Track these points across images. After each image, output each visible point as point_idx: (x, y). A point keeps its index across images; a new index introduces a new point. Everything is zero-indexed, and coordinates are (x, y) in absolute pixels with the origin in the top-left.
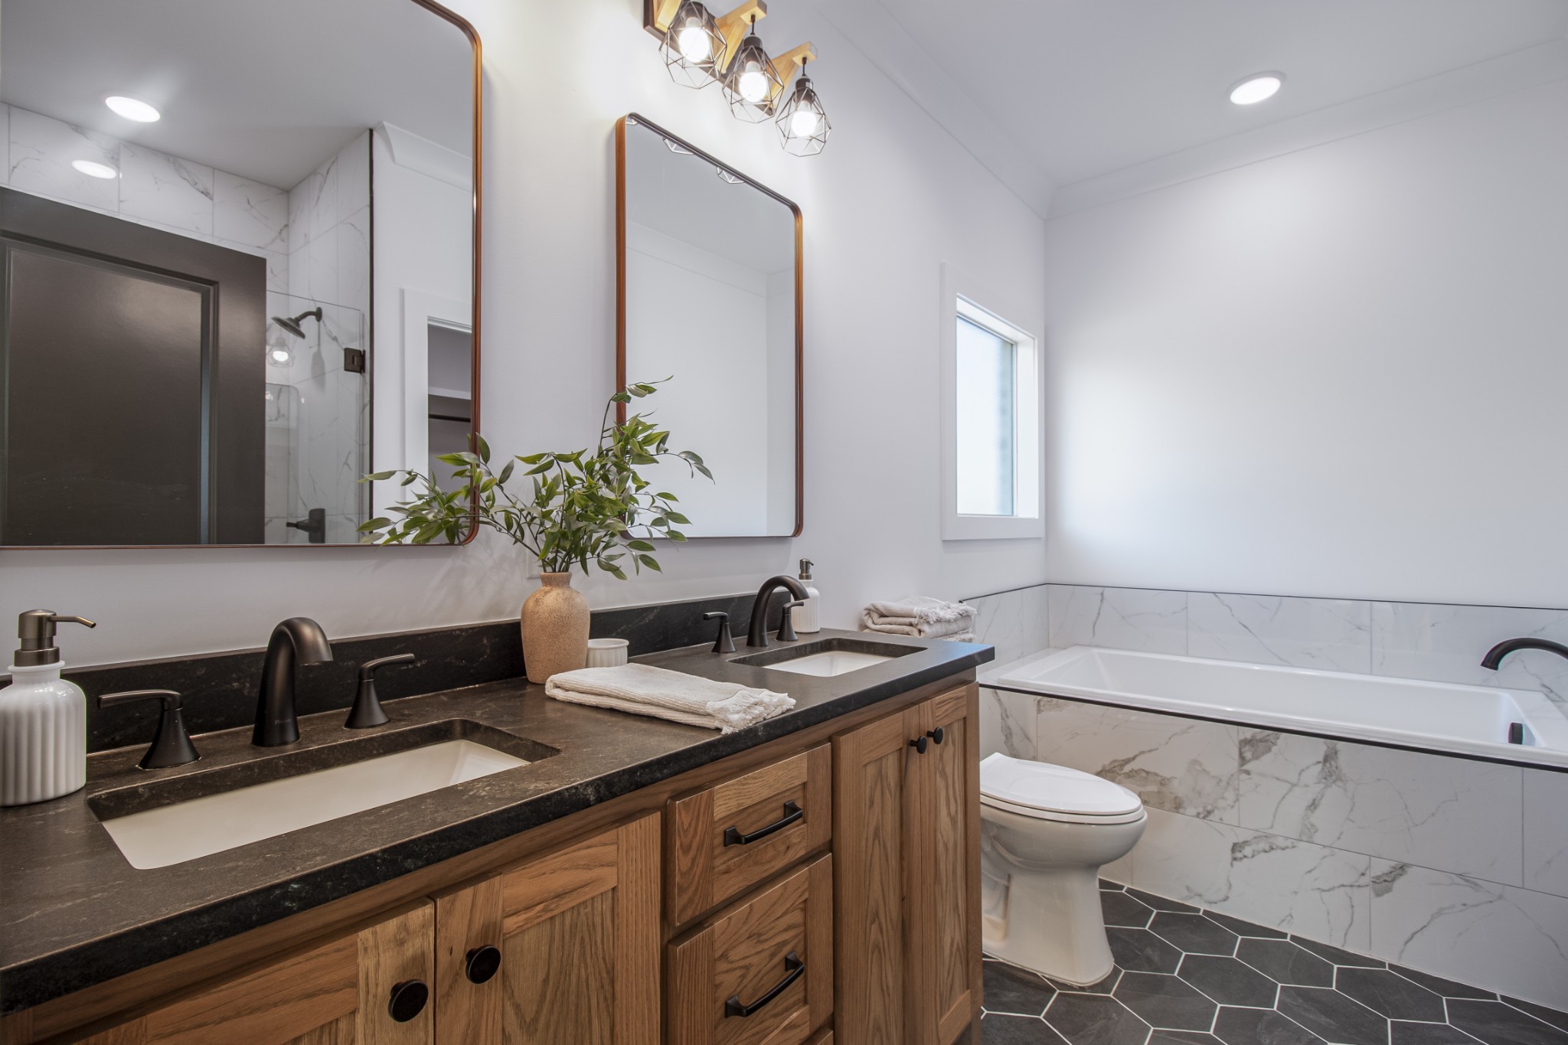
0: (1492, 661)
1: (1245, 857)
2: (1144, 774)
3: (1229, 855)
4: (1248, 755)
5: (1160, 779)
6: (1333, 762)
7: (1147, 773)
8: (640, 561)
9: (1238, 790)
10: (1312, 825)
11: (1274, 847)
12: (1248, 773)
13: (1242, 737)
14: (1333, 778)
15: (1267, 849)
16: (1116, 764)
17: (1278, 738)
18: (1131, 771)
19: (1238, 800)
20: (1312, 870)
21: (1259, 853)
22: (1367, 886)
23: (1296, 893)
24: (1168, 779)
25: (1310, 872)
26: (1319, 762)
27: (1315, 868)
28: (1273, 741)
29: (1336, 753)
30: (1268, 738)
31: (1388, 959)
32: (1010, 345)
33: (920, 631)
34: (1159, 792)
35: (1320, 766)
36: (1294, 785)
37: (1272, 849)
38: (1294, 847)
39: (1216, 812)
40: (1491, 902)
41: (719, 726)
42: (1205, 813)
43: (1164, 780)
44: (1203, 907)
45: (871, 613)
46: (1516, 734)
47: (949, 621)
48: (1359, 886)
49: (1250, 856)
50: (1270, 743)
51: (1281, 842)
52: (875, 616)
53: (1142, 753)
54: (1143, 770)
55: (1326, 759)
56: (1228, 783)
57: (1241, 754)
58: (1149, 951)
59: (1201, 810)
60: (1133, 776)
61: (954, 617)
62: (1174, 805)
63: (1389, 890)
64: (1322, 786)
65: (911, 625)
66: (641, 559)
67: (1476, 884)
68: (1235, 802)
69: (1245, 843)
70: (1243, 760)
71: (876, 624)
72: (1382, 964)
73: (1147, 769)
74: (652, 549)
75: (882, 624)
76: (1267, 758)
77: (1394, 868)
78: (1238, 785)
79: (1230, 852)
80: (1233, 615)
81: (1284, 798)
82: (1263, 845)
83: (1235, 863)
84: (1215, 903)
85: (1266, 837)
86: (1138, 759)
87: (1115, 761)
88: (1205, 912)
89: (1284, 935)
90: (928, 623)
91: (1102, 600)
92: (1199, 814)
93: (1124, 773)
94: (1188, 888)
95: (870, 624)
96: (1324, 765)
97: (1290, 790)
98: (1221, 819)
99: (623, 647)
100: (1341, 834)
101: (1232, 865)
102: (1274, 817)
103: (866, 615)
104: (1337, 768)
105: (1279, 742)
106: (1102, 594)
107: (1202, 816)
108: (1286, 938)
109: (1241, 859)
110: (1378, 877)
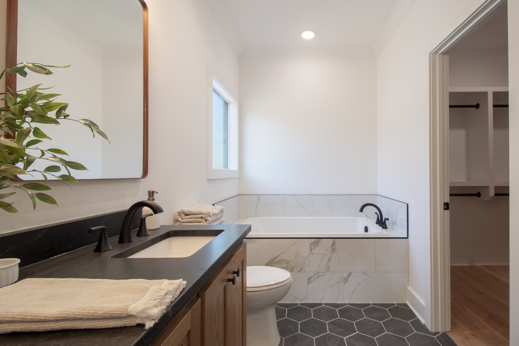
0: (361, 210)
1: (311, 281)
2: (282, 261)
3: (306, 282)
4: (312, 248)
5: (287, 261)
6: (334, 246)
7: (283, 260)
8: (35, 198)
9: (310, 260)
10: (329, 266)
11: (319, 276)
12: (312, 254)
13: (311, 242)
14: (334, 250)
15: (317, 277)
16: (273, 259)
17: (320, 241)
18: (278, 261)
19: (310, 263)
20: (329, 281)
21: (315, 279)
22: (342, 281)
23: (325, 289)
24: (289, 261)
25: (328, 281)
26: (331, 246)
27: (330, 280)
28: (319, 242)
29: (335, 243)
30: (318, 241)
31: (347, 302)
32: (226, 104)
33: (206, 220)
34: (287, 266)
35: (331, 247)
36: (324, 255)
37: (319, 277)
38: (324, 275)
39: (303, 269)
40: (369, 278)
41: (141, 322)
42: (300, 270)
43: (288, 262)
44: (299, 302)
45: (181, 214)
46: (366, 229)
47: (217, 214)
48: (340, 282)
49: (313, 281)
50: (318, 243)
51: (321, 274)
52: (183, 216)
53: (281, 253)
54: (282, 260)
55: (333, 245)
56: (307, 258)
57: (310, 247)
58: (289, 326)
59: (299, 269)
60: (278, 262)
61: (219, 212)
62: (291, 270)
63: (347, 281)
64: (331, 254)
65: (202, 218)
66: (36, 196)
67: (366, 274)
68: (309, 264)
69: (312, 277)
70: (311, 250)
71: (183, 219)
72: (346, 304)
73: (283, 259)
74: (48, 188)
75: (187, 219)
76: (318, 248)
77: (348, 274)
78: (310, 258)
79: (307, 281)
80: (298, 202)
81: (322, 259)
82: (316, 276)
83: (309, 284)
84: (303, 300)
85: (317, 273)
86: (280, 256)
87: (272, 258)
88: (301, 304)
89: (322, 304)
90: (210, 216)
91: (258, 200)
92: (298, 271)
93: (275, 262)
94: (295, 297)
95: (180, 219)
96: (332, 247)
97: (323, 257)
98: (305, 271)
99: (15, 265)
100: (336, 267)
101: (308, 285)
102: (319, 266)
103: (178, 215)
104: (335, 247)
105: (321, 242)
106: (259, 198)
107: (299, 271)
108: (323, 305)
109: (310, 283)
110: (345, 278)
